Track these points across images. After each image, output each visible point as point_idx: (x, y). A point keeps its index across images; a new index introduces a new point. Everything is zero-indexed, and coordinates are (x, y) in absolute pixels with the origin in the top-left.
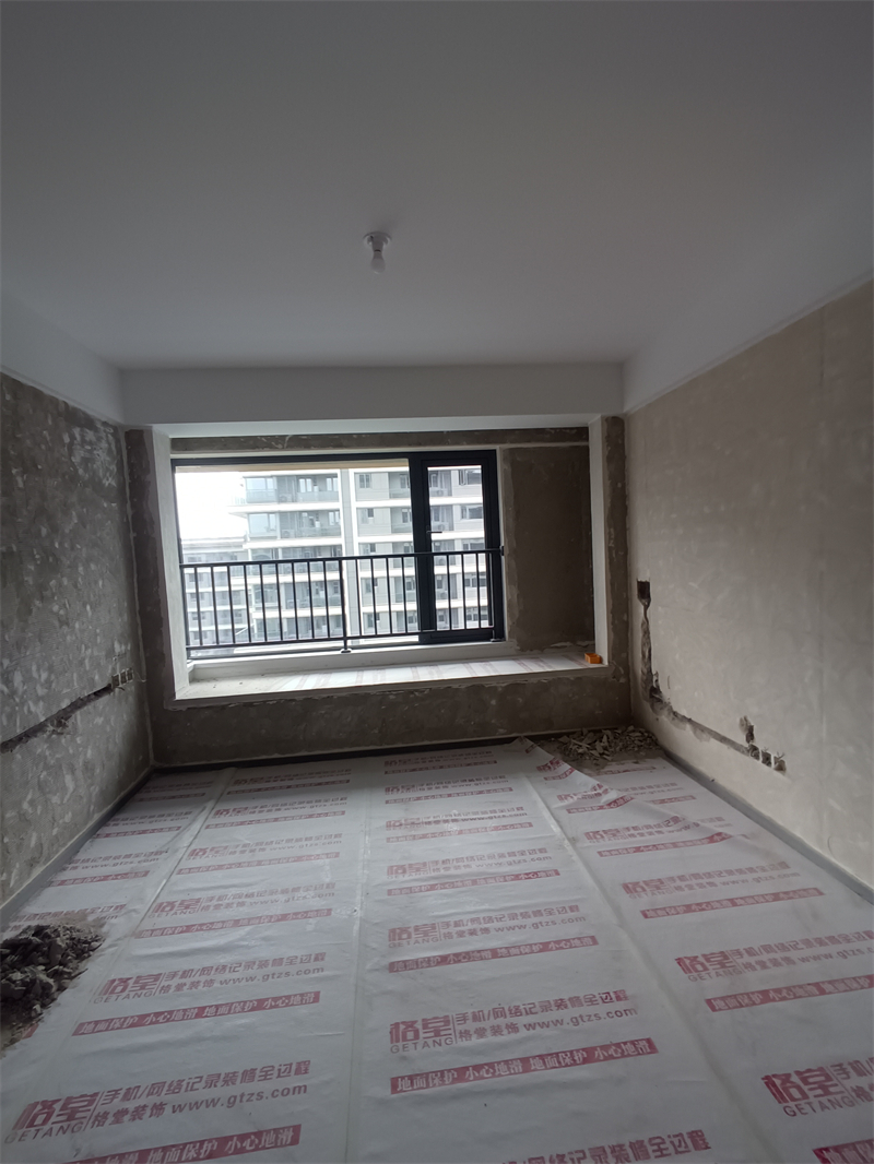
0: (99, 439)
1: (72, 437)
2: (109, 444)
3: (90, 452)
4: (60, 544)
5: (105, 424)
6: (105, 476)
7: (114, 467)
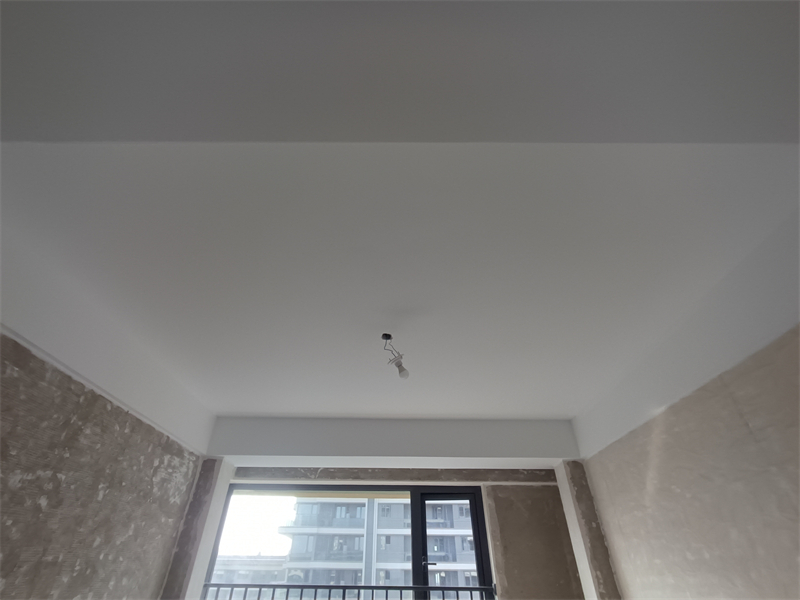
0: (181, 465)
1: (162, 462)
2: (188, 468)
3: (170, 474)
4: (106, 555)
5: (191, 454)
6: (174, 494)
7: (184, 488)
